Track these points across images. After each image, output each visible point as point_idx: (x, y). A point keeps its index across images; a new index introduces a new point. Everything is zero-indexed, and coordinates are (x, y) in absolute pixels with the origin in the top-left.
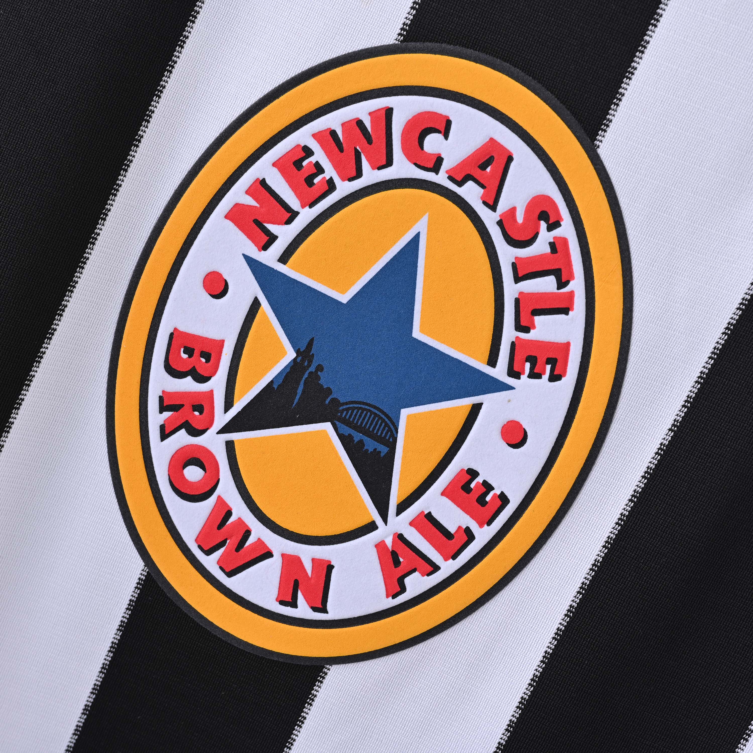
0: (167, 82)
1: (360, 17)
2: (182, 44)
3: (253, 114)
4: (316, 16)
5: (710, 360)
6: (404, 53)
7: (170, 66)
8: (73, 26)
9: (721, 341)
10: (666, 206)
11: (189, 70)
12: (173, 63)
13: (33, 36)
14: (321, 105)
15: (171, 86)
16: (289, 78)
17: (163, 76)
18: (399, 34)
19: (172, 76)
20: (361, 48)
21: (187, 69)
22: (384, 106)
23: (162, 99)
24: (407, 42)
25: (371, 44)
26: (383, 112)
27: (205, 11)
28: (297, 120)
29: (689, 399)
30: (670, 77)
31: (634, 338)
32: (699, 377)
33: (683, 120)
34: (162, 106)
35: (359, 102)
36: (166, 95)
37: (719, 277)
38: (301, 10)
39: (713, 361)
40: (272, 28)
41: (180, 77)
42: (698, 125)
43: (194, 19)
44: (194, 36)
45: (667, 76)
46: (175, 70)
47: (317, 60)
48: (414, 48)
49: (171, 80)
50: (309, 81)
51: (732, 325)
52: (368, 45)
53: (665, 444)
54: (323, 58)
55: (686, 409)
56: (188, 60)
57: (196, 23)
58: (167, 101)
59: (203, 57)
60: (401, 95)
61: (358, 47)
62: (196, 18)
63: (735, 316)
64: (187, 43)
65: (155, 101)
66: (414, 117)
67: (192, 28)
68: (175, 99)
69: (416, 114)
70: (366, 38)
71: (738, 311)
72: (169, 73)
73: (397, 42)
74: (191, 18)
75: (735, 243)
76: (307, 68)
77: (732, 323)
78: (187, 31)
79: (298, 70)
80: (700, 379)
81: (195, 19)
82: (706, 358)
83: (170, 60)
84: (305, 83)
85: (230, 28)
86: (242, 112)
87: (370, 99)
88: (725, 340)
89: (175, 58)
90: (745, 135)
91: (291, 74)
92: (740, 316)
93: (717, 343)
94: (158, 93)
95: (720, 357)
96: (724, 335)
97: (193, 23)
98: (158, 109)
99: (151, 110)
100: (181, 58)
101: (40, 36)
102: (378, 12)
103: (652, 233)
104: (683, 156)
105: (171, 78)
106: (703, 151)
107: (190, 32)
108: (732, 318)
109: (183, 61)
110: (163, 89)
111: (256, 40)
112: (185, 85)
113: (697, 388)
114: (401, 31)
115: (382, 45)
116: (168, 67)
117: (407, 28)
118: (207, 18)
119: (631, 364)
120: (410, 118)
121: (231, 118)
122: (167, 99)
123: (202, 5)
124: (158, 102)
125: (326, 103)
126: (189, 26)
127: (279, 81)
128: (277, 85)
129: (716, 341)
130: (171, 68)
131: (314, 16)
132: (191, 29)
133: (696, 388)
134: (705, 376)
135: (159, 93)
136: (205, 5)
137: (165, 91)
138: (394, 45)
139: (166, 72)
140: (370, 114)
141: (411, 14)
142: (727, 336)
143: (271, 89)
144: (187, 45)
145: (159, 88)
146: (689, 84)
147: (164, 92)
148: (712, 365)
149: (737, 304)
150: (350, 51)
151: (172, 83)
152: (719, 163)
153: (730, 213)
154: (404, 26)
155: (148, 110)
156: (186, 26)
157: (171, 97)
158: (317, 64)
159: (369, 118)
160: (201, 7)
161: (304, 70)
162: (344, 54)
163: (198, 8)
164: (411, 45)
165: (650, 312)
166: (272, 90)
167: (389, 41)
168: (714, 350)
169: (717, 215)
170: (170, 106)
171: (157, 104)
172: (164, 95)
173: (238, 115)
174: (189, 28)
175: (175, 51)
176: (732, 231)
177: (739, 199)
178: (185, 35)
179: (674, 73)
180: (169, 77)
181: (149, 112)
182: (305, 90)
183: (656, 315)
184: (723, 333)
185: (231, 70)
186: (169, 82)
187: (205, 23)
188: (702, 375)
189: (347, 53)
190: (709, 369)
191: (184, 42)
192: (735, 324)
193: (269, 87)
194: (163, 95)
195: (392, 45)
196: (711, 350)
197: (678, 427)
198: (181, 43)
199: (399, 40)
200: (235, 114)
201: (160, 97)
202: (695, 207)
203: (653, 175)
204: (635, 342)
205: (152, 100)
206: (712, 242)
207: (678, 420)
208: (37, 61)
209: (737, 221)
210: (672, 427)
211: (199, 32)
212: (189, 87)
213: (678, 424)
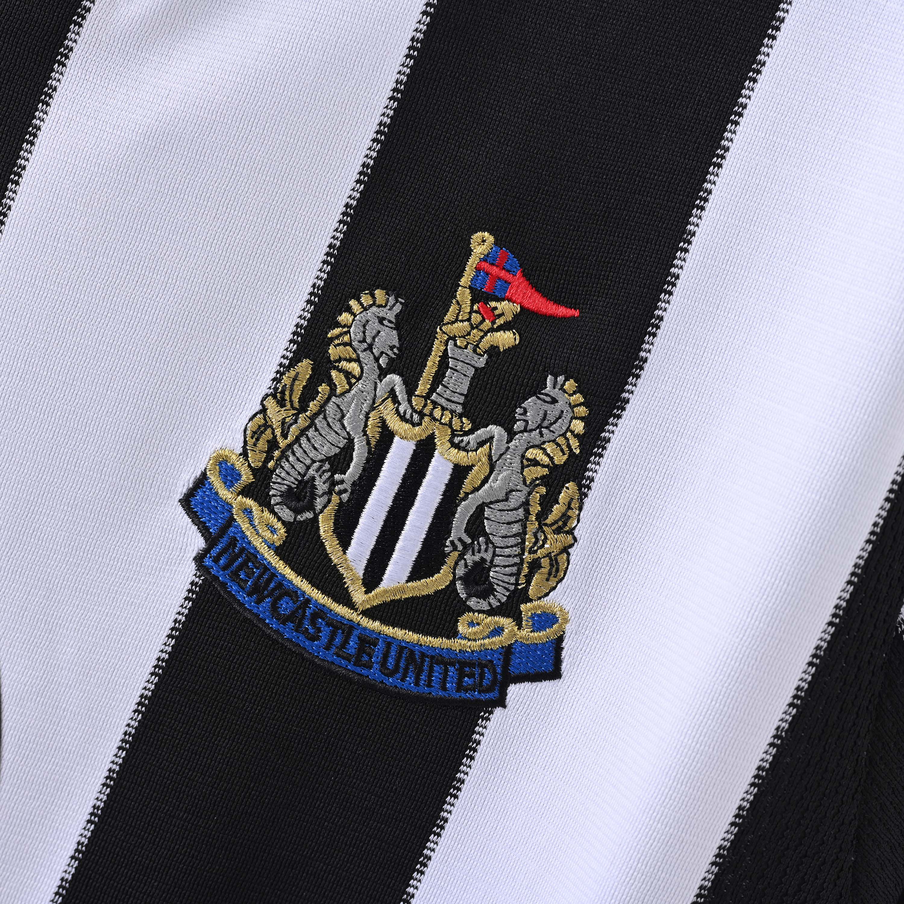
5: (121, 751)
9: (133, 723)
10: (32, 528)
29: (96, 810)
30: (17, 337)
31: (6, 725)
32: (107, 778)
33: (43, 399)
37: (120, 628)
39: (125, 752)
42: (65, 406)
45: (13, 336)
51: (146, 697)
53: (67, 879)
55: (93, 826)
63: (150, 685)
71: (153, 677)
75: (139, 577)
77: (147, 695)
80: (108, 780)
82: (114, 748)
88: (139, 721)
90: (137, 418)
92: (156, 684)
93: (128, 725)
95: (134, 746)
96: (137, 714)
103: (16, 569)
104: (48, 452)
106: (78, 444)
108: (145, 688)
113: (106, 793)
119: (6, 762)
129: (125, 723)
133: (104, 793)
134: (115, 775)
142: (140, 715)
146: (46, 346)
148: (123, 758)
149: (150, 667)
152: (104, 461)
153: (127, 533)
165: (25, 685)
168: (125, 736)
169: (110, 537)
176: (133, 560)
177: (139, 512)
179: (23, 331)
183: (34, 689)
184: (135, 711)
188: (111, 774)
190: (120, 765)
192: (150, 697)
196: (121, 736)
197: (83, 853)
202: (75, 527)
203: (9, 482)
204: (8, 730)
206: (105, 577)
207: (83, 843)
209: (140, 544)
210: (75, 853)
213: (84, 848)
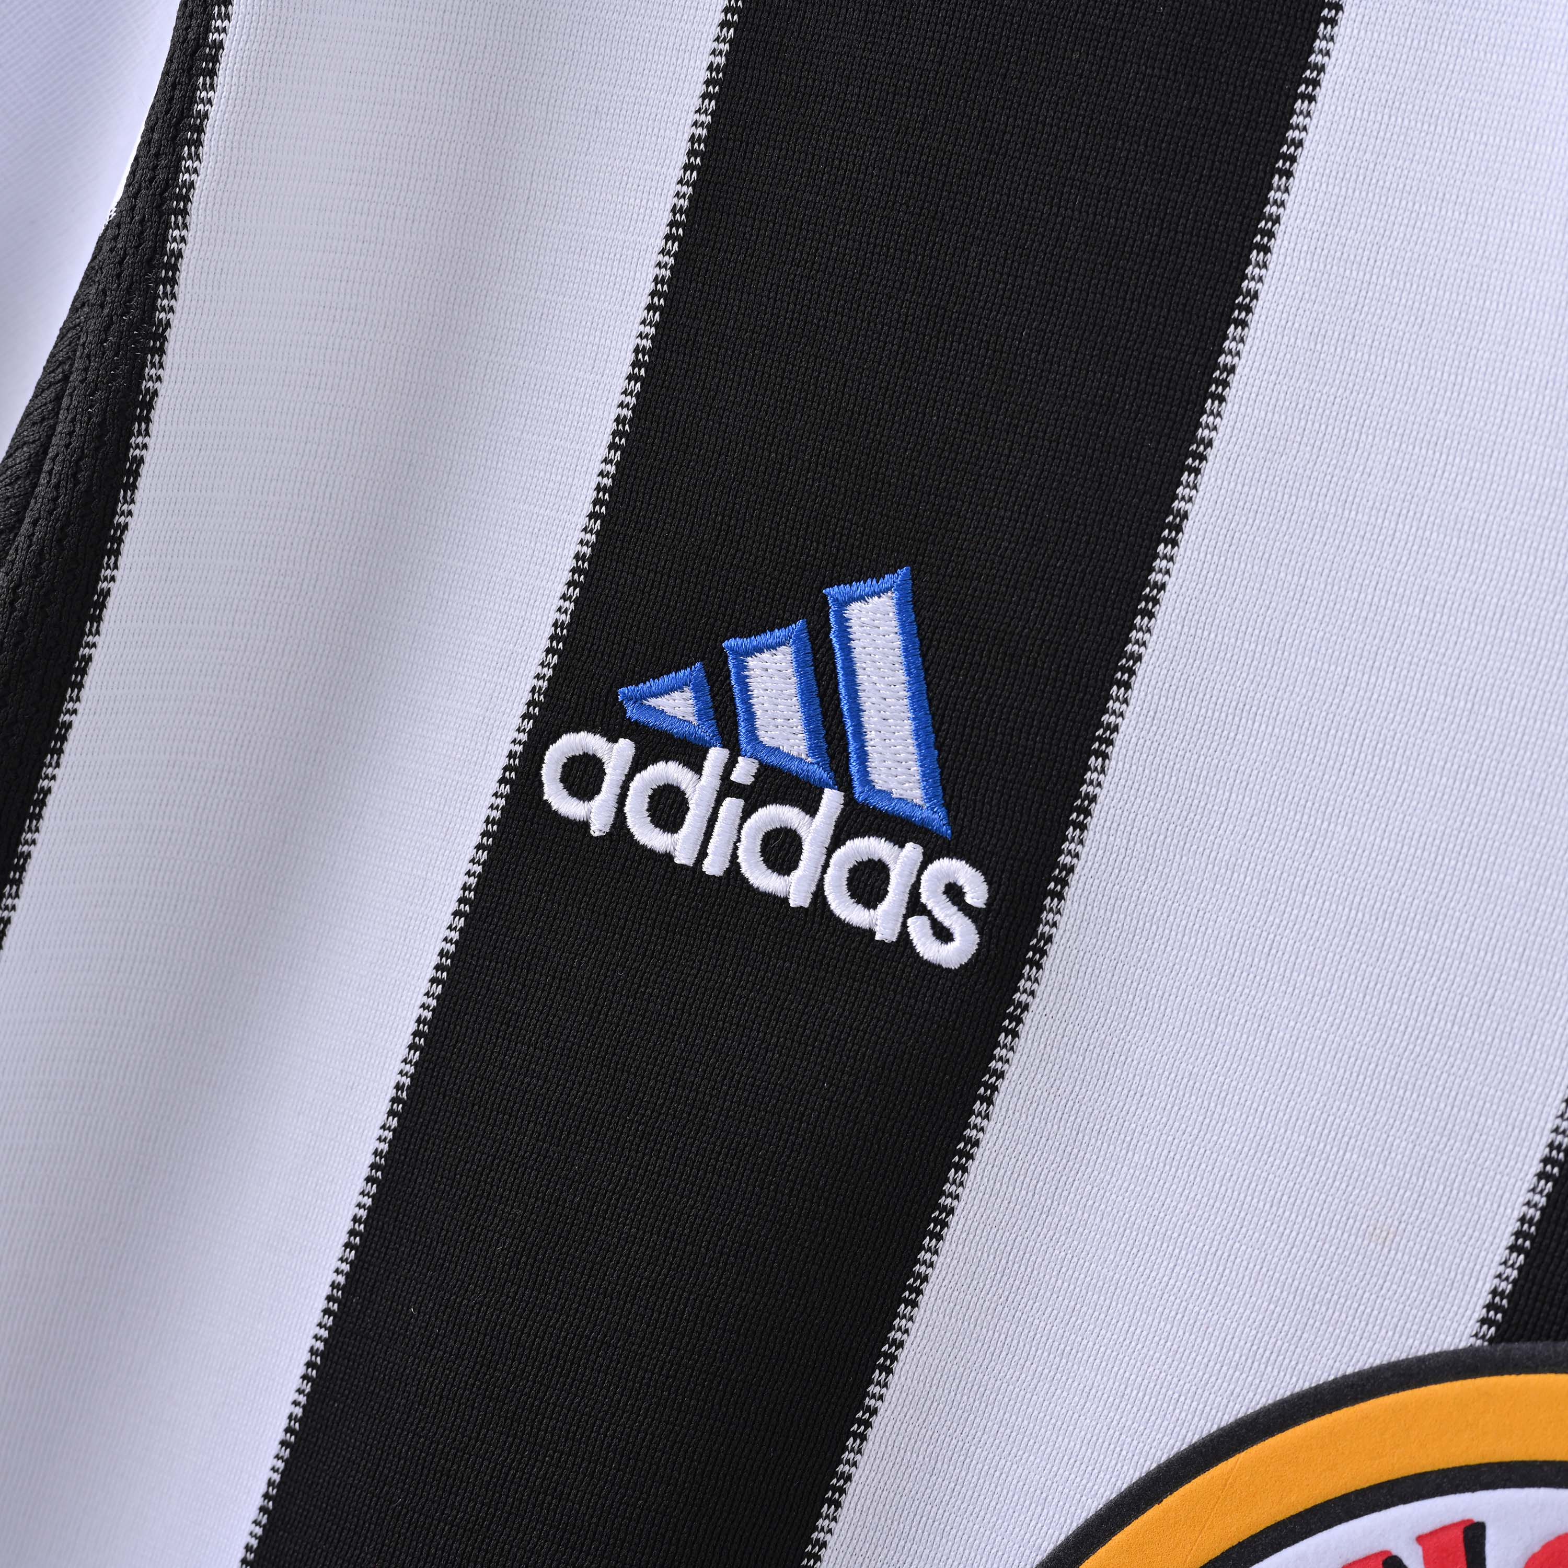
0: (855, 1464)
1: (1368, 1276)
2: (888, 1362)
3: (1093, 1544)
4: (1247, 1278)
6: (1502, 1374)
7: (861, 1422)
8: (598, 1344)
11: (911, 1427)
12: (867, 1415)
13: (497, 1374)
14: (1280, 1518)
15: (867, 1472)
16: (1185, 1446)
17: (844, 1449)
18: (1483, 1321)
19: (868, 1447)
20: (1378, 1362)
21: (905, 1425)
22: (1457, 1518)
23: (845, 1509)
24: (1509, 1340)
25: (1407, 1349)
26: (1459, 1533)
27: (944, 1273)
28: (1217, 1558)
34: (846, 1526)
35: (1387, 1506)
36: (856, 1498)
38: (1202, 1260)
40: (1126, 1309)
41: (889, 1448)
43: (914, 1296)
44: (918, 1339)
46: (875, 1430)
47: (1258, 1397)
48: (1528, 1359)
49: (865, 1457)
50: (1243, 1454)
52: (1397, 1354)
54: (1275, 1389)
56: (907, 1402)
57: (922, 1305)
58: (858, 1513)
59: (946, 1392)
60: (1504, 1486)
61: (1371, 1360)
62: (919, 1292)
64: (901, 1358)
65: (827, 1516)
66: (1547, 1547)
67: (911, 1319)
68: (881, 1506)
69: (1551, 1538)
70: (1390, 1333)
72: (858, 1441)
73: (1479, 1342)
74: (907, 1293)
76: (1232, 1420)
78: (900, 1329)
79: (1209, 1424)
81: (917, 1296)
83: (860, 1406)
84: (1232, 1461)
85: (1013, 1312)
86: (1062, 1538)
87: (1418, 1500)
89: (872, 1402)
91: (1190, 1434)
94: (833, 1494)
97: (913, 1308)
98: (835, 1536)
99: (818, 1540)
100: (887, 1398)
101: (514, 1373)
102: (1419, 1262)
105: (866, 1452)
107: (906, 1331)
109: (893, 1406)
110: (845, 1483)
111: (1085, 1342)
112: (903, 1468)
114: (1488, 1312)
115: (1438, 1350)
116: (856, 1426)
117: (1505, 1302)
118: (950, 1291)
120: (1537, 1549)
121: (1033, 1555)
122: (859, 1507)
123: (935, 1258)
124: (835, 1519)
125: (1293, 1513)
126: (904, 1316)
127: (1159, 1453)
128: (1154, 1466)
130: (862, 1428)
131: (1240, 1276)
132: (910, 1323)
135: (837, 1495)
136: (941, 1258)
137: (851, 1487)
138: (1470, 1351)
139: (851, 1439)
140: (1420, 1539)
141: (1512, 1266)
143: (1137, 1476)
144: (901, 1364)
145: (835, 1481)
147: (850, 1491)
150: (1350, 1371)
151: (868, 1466)
154: (1494, 1298)
155: (809, 1541)
156: (896, 1315)
157: (868, 1502)
158: (1258, 1407)
159: (1418, 1550)
160: (931, 1265)
161: (1223, 1424)
162: (1332, 1378)
163: (923, 1268)
164: (1521, 1348)
166: (1140, 1479)
167: (1457, 1340)
170: (867, 1524)
171: (833, 1524)
172: (849, 1497)
173: (1052, 1547)
174: (904, 1321)
175: (870, 1381)
178: (894, 1340)
180: (859, 1452)
181: (813, 1547)
182: (1230, 1480)
185: (1026, 1422)
186: (861, 1465)
187: (945, 1303)
189: (1340, 1374)
191: (894, 1358)
193: (1131, 1471)
194: (846, 1500)
195: (1465, 1350)
198: (885, 1360)
199: (1483, 1337)
200: (1045, 1544)
201: (838, 1505)
205: (819, 1516)
208: (510, 1439)
211: (929, 1328)
212: (915, 1472)
